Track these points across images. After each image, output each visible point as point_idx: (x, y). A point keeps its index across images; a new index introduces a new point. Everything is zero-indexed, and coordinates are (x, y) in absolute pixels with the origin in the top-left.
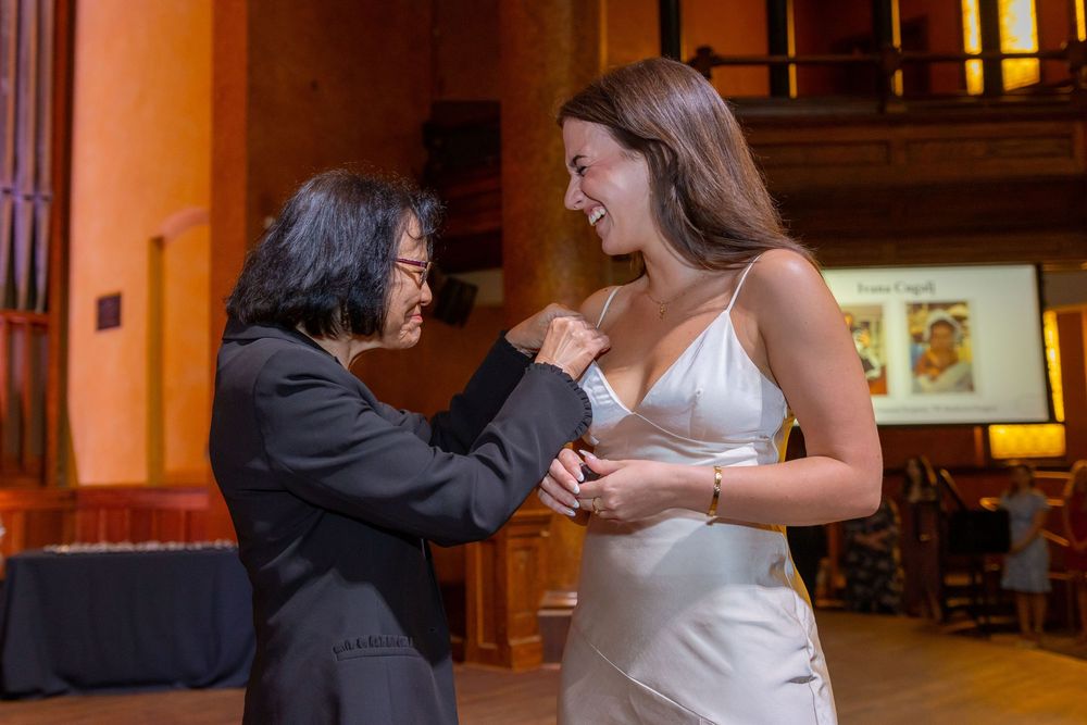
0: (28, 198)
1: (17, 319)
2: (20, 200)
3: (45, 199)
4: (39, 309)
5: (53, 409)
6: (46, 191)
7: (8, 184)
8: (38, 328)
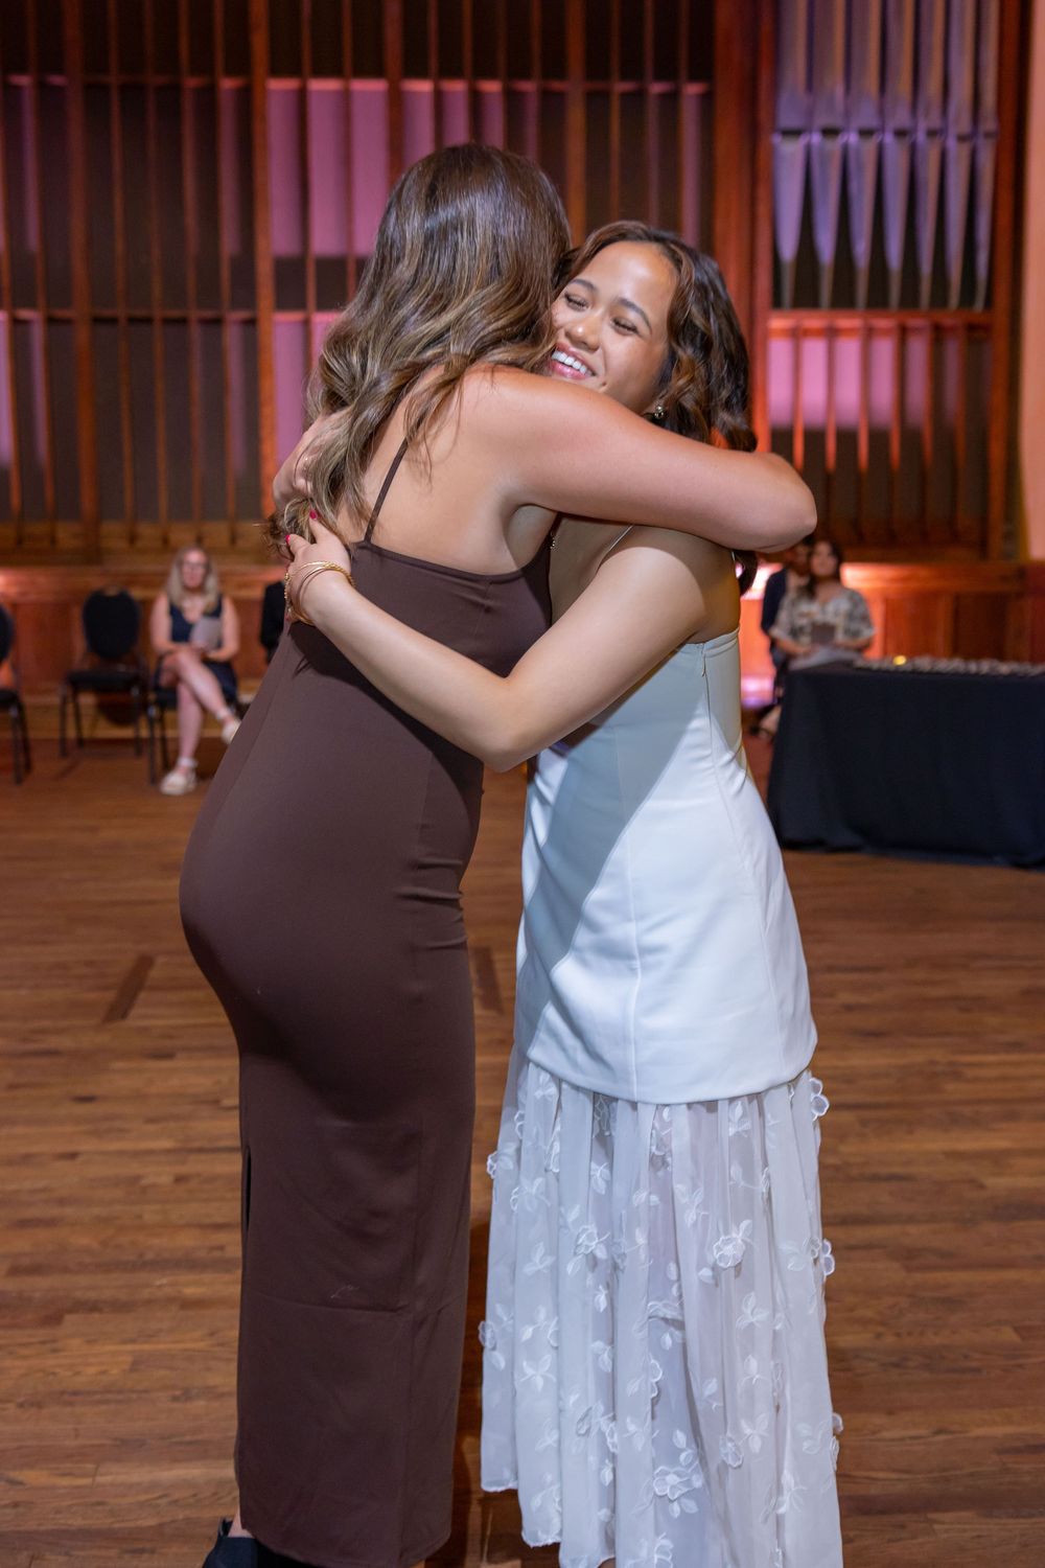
0: (961, 139)
1: (948, 321)
2: (952, 143)
3: (987, 135)
4: (979, 305)
5: (997, 451)
6: (989, 123)
7: (935, 121)
8: (976, 332)
